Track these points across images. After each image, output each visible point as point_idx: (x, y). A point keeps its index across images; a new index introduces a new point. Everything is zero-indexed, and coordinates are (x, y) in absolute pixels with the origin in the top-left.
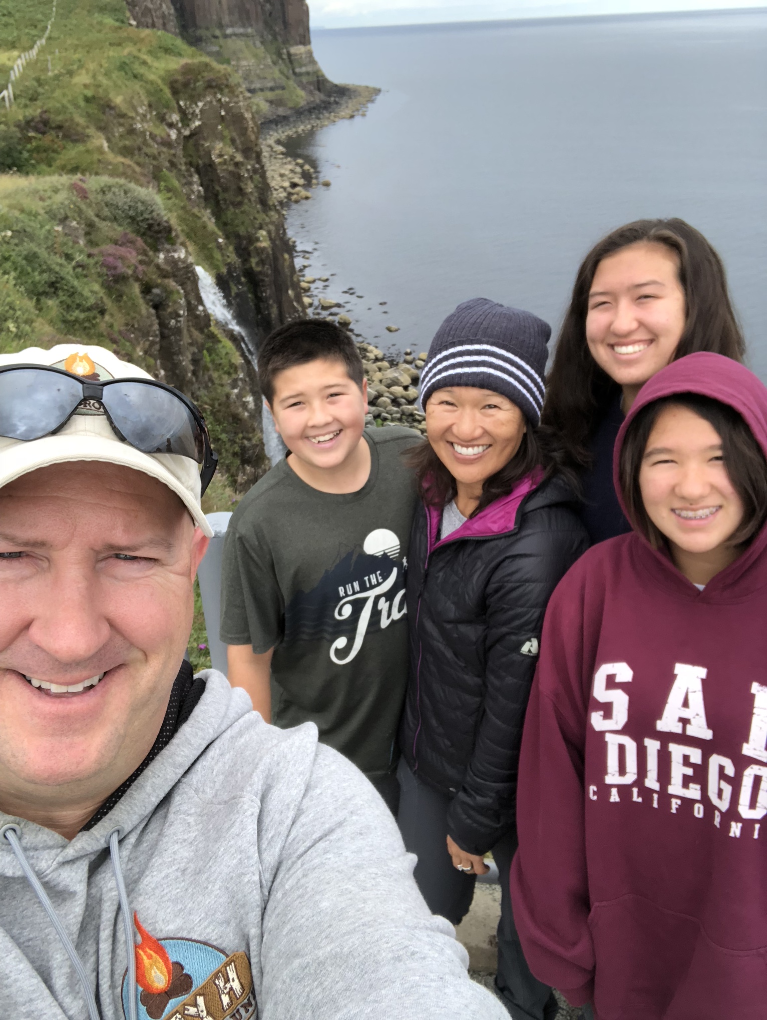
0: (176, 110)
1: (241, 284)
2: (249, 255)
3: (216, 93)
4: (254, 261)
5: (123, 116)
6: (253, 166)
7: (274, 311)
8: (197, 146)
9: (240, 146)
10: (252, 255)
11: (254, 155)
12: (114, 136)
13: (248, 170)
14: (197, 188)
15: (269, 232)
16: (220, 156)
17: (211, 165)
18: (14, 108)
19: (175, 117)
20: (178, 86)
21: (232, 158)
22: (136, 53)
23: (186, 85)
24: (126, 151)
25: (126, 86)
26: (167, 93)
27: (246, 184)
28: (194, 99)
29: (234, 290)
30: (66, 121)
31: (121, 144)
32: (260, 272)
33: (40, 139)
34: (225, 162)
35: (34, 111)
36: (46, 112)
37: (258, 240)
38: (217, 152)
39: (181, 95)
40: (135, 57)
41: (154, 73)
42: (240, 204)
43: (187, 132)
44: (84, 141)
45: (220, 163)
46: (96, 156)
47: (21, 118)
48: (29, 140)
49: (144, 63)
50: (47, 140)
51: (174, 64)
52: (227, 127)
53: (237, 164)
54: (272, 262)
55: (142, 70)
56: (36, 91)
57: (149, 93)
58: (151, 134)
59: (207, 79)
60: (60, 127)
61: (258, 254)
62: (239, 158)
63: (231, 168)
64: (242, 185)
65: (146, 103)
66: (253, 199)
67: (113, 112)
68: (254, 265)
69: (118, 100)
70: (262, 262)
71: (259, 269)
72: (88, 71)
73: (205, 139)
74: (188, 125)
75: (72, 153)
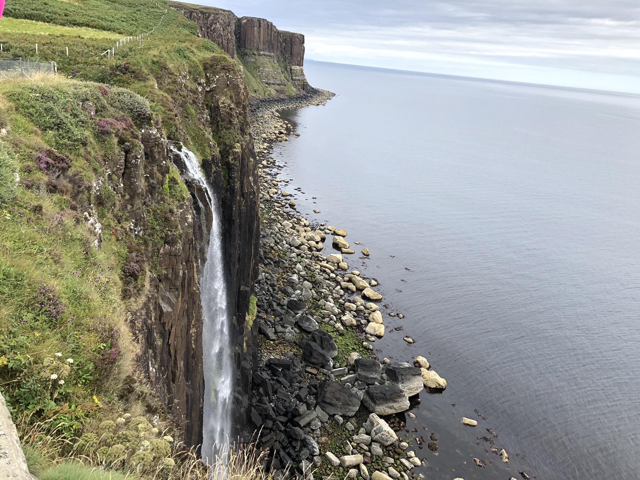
0: (204, 77)
1: (219, 167)
2: (229, 154)
3: (226, 73)
4: (230, 158)
5: (172, 74)
6: (240, 112)
7: (237, 185)
8: (212, 96)
9: (234, 100)
10: (231, 154)
11: (241, 106)
12: (165, 83)
13: (236, 112)
14: (206, 115)
15: (242, 145)
16: (223, 103)
17: (218, 107)
18: (113, 59)
19: (203, 81)
20: (208, 66)
21: (229, 105)
22: (189, 47)
23: (212, 66)
24: (169, 91)
25: (177, 60)
26: (201, 68)
27: (234, 119)
28: (215, 74)
29: (214, 169)
30: (137, 69)
31: (168, 87)
32: (233, 164)
33: (122, 76)
34: (225, 107)
35: (122, 62)
36: (128, 63)
37: (235, 147)
38: (222, 101)
39: (208, 71)
40: (188, 48)
41: (196, 58)
42: (229, 128)
43: (208, 89)
44: (144, 81)
45: (222, 107)
46: (149, 89)
47: (114, 64)
48: (116, 75)
49: (192, 52)
50: (125, 77)
51: (208, 55)
52: (230, 90)
53: (231, 109)
54: (241, 160)
55: (190, 55)
56: (127, 53)
57: (190, 66)
58: (185, 85)
59: (222, 65)
60: (133, 72)
61: (233, 155)
62: (233, 106)
63: (228, 110)
64: (232, 120)
65: (187, 70)
66: (236, 127)
67: (166, 71)
68: (230, 160)
69: (171, 66)
70: (235, 159)
71: (232, 162)
72: (158, 49)
73: (217, 94)
74: (209, 86)
75: (138, 85)
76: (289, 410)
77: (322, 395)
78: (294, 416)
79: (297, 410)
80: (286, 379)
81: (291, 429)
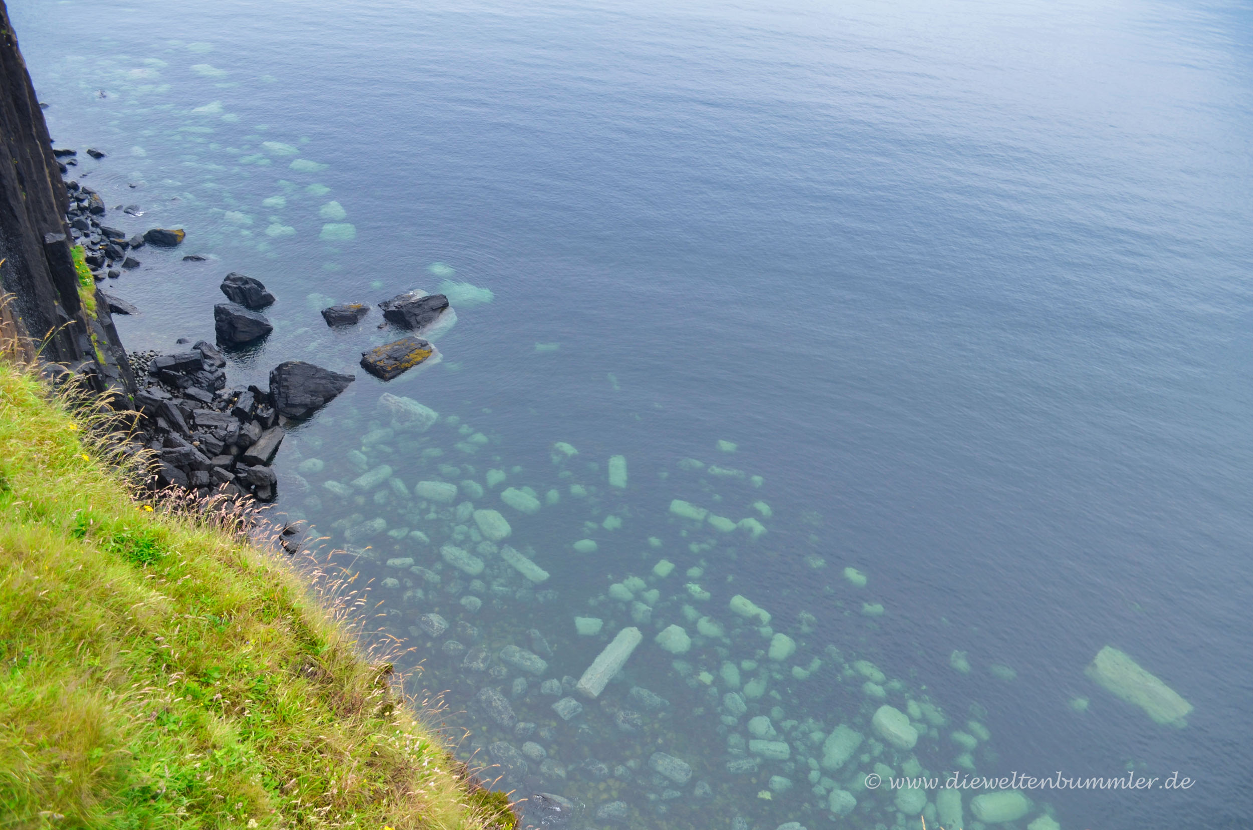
76: (231, 440)
77: (283, 395)
78: (243, 449)
79: (244, 435)
80: (201, 387)
81: (247, 472)
